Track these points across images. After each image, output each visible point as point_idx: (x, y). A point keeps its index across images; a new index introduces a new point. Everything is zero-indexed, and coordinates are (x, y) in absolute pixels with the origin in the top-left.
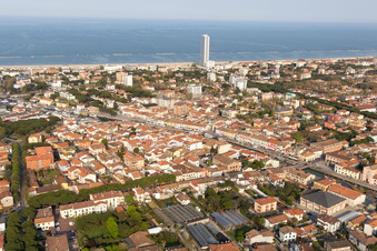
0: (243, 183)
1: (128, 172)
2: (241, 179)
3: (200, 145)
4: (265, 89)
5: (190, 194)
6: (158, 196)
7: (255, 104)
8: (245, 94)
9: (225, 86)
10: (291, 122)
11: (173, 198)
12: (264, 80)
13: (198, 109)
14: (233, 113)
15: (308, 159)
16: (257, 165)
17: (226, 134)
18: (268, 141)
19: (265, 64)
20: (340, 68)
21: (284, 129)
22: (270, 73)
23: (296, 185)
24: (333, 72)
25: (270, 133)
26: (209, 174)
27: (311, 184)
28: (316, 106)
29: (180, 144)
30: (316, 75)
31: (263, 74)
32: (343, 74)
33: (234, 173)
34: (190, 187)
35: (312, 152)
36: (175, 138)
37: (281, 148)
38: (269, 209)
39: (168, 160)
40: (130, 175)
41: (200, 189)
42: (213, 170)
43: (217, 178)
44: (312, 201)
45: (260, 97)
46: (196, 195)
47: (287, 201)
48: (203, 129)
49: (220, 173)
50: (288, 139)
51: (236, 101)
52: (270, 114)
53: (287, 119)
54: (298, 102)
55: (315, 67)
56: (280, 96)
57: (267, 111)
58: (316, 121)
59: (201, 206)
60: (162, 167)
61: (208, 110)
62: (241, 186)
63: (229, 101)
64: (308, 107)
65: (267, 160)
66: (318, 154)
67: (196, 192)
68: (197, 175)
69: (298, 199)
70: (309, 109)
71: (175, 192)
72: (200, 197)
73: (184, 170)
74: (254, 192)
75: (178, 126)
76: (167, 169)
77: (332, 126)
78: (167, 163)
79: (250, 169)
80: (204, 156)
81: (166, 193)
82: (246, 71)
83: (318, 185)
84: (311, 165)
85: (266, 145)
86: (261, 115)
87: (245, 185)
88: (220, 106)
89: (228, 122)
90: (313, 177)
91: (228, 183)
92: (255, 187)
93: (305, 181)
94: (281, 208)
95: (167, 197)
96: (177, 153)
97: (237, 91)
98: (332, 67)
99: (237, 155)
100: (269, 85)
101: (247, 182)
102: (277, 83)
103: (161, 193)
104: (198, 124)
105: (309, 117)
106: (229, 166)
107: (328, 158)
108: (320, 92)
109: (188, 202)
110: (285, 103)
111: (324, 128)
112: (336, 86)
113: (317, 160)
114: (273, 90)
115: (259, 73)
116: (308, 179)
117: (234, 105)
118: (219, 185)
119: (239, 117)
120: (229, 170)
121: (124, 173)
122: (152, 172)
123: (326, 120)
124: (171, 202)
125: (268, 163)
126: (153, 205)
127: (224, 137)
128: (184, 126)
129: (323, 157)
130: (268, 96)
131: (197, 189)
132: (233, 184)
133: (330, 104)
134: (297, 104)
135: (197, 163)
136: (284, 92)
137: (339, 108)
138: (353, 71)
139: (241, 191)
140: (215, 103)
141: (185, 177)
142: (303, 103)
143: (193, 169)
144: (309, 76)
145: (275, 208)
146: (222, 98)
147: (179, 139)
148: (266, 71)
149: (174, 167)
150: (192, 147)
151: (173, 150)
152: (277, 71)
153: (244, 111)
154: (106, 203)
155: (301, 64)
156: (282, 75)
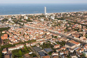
0: (52, 41)
1: (25, 39)
2: (51, 40)
3: (42, 33)
4: (59, 19)
5: (39, 44)
7: (56, 23)
8: (54, 20)
9: (49, 19)
10: (64, 27)
11: (35, 45)
12: (59, 17)
13: (43, 24)
14: (51, 25)
15: (68, 35)
16: (56, 37)
17: (49, 30)
18: (59, 31)
19: (59, 13)
20: (76, 14)
21: (62, 28)
23: (64, 41)
24: (75, 15)
25: (59, 29)
27: (68, 41)
29: (38, 33)
30: (71, 16)
31: (59, 16)
32: (77, 15)
33: (50, 39)
34: (40, 43)
35: (69, 34)
36: (37, 31)
37: (61, 33)
38: (58, 47)
39: (35, 36)
40: (25, 40)
41: (42, 43)
42: (45, 39)
43: (46, 40)
44: (68, 45)
45: (57, 21)
46: (41, 45)
47: (62, 45)
48: (44, 29)
49: (47, 39)
50: (63, 31)
51: (52, 22)
53: (63, 26)
54: (66, 22)
55: (71, 14)
56: (62, 21)
57: (59, 24)
58: (70, 26)
59: (42, 47)
61: (45, 24)
62: (51, 42)
64: (68, 23)
65: (58, 36)
66: (70, 34)
67: (41, 44)
68: (41, 40)
69: (65, 45)
70: (69, 24)
71: (36, 44)
73: (38, 39)
74: (55, 43)
75: (38, 28)
76: (34, 38)
77: (74, 27)
79: (54, 38)
80: (43, 35)
81: (34, 44)
82: (54, 15)
84: (68, 37)
85: (58, 32)
86: (57, 25)
87: (52, 42)
88: (48, 23)
89: (50, 27)
90: (69, 39)
91: (48, 41)
93: (67, 41)
94: (61, 47)
96: (37, 35)
97: (52, 20)
99: (51, 35)
101: (53, 41)
102: (62, 18)
103: (33, 44)
104: (42, 28)
105: (68, 26)
106: (49, 37)
107: (72, 35)
108: (71, 20)
109: (39, 46)
110: (63, 22)
111: (72, 28)
112: (75, 18)
113: (70, 35)
115: (58, 16)
116: (67, 40)
117: (51, 23)
118: (46, 42)
120: (49, 38)
121: (24, 40)
122: (31, 39)
123: (73, 26)
124: (35, 46)
126: (30, 47)
127: (48, 31)
128: (39, 28)
129: (71, 35)
130: (59, 21)
131: (41, 43)
133: (74, 22)
136: (63, 20)
137: (76, 23)
138: (79, 15)
139: (51, 43)
140: (47, 23)
141: (39, 40)
143: (41, 38)
144: (69, 16)
146: (49, 21)
147: (38, 31)
149: (36, 38)
150: (41, 33)
151: (36, 34)
152: (62, 15)
153: (53, 24)
154: (19, 47)
155: (67, 13)
156: (63, 16)
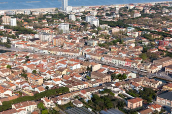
0: (115, 89)
2: (114, 87)
3: (79, 66)
4: (112, 25)
5: (81, 100)
6: (60, 103)
7: (108, 36)
8: (99, 29)
9: (83, 24)
10: (136, 47)
11: (70, 104)
12: (110, 19)
13: (70, 41)
14: (95, 43)
15: (154, 71)
16: (122, 77)
17: (94, 57)
18: (125, 60)
19: (107, 8)
20: (158, 9)
21: (133, 52)
22: (112, 14)
24: (154, 12)
25: (124, 55)
26: (91, 85)
27: (160, 87)
28: (150, 36)
29: (64, 66)
30: (144, 14)
31: (107, 15)
32: (161, 13)
33: (108, 84)
34: (80, 95)
35: (155, 66)
36: (60, 62)
37: (135, 65)
38: (138, 105)
39: (60, 77)
40: (36, 89)
41: (88, 96)
42: (93, 83)
43: (97, 88)
44: (165, 98)
45: (110, 31)
46: (86, 100)
47: (148, 100)
48: (77, 55)
49: (98, 84)
50: (137, 58)
51: (94, 34)
52: (121, 42)
53: (133, 45)
54: (137, 33)
55: (142, 8)
56: (124, 30)
57: (119, 40)
58: (152, 46)
59: (91, 107)
60: (57, 83)
61: (78, 41)
62: (116, 92)
63: (90, 34)
65: (128, 73)
66: (160, 67)
67: (85, 98)
68: (83, 86)
69: (155, 98)
70: (145, 38)
71: (71, 99)
72: (89, 101)
74: (124, 95)
75: (59, 53)
77: (164, 48)
78: (59, 79)
79: (117, 80)
80: (83, 73)
81: (65, 100)
82: (95, 13)
83: (166, 88)
84: (157, 75)
85: (123, 63)
86: (114, 43)
87: (118, 91)
88: (84, 38)
89: (93, 49)
90: (160, 82)
91: (106, 90)
92: (124, 92)
93: (156, 86)
94: (145, 105)
95: (66, 103)
96: (64, 72)
97: (94, 27)
98: (152, 8)
99: (106, 71)
100: (114, 22)
101: (118, 89)
102: (119, 20)
103: (62, 100)
104: (73, 51)
105: (147, 43)
106: (104, 79)
107: (167, 70)
108: (150, 26)
109: (82, 105)
110: (128, 34)
111: (159, 50)
112: (159, 22)
113: (159, 71)
114: (118, 26)
115: (104, 14)
116: (158, 84)
117: (94, 37)
118: (100, 92)
119: (99, 45)
120: (104, 81)
121: (31, 88)
122: (50, 86)
123: (159, 45)
125: (129, 75)
126: (58, 109)
127: (92, 59)
128: (63, 53)
129: (163, 69)
130: (116, 30)
131: (85, 96)
132: (109, 91)
133: (159, 33)
134: (137, 34)
135: (80, 78)
136: (126, 26)
137: (165, 36)
138: (167, 11)
139: (116, 95)
140: (81, 36)
141: (75, 88)
142: (140, 33)
144: (140, 15)
145: (141, 105)
146: (85, 32)
147: (63, 62)
148: (109, 12)
149: (65, 82)
150: (74, 68)
151: (61, 70)
152: (117, 12)
153: (102, 40)
154: (25, 110)
155: (132, 7)
156: (121, 15)
